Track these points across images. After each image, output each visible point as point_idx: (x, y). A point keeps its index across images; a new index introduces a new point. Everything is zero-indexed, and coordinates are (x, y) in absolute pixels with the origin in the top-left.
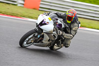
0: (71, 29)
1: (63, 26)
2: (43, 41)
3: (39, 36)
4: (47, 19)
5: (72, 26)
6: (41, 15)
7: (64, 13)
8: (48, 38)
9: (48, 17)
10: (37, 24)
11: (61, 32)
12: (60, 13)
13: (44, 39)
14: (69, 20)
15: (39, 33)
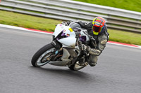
0: (98, 42)
1: (88, 39)
2: (62, 59)
3: (57, 52)
4: (67, 30)
5: (99, 39)
6: (58, 25)
7: (88, 22)
8: (69, 55)
9: (69, 27)
10: (54, 36)
11: (85, 47)
12: (83, 22)
13: (64, 56)
14: (96, 31)
15: (57, 49)
